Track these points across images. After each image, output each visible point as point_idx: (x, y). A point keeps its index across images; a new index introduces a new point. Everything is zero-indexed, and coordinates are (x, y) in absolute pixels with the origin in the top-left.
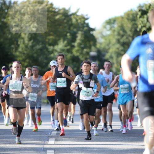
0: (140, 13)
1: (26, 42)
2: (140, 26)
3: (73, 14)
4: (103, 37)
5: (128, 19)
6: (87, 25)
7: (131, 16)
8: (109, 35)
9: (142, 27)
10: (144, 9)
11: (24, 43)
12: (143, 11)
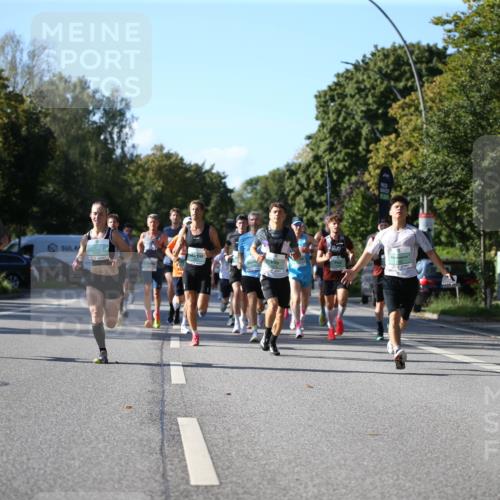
0: (288, 173)
1: (149, 203)
2: (287, 189)
3: (207, 172)
4: (243, 200)
5: (274, 180)
6: (224, 184)
7: (277, 177)
8: (251, 198)
9: (290, 190)
10: (293, 168)
11: (146, 205)
12: (292, 171)
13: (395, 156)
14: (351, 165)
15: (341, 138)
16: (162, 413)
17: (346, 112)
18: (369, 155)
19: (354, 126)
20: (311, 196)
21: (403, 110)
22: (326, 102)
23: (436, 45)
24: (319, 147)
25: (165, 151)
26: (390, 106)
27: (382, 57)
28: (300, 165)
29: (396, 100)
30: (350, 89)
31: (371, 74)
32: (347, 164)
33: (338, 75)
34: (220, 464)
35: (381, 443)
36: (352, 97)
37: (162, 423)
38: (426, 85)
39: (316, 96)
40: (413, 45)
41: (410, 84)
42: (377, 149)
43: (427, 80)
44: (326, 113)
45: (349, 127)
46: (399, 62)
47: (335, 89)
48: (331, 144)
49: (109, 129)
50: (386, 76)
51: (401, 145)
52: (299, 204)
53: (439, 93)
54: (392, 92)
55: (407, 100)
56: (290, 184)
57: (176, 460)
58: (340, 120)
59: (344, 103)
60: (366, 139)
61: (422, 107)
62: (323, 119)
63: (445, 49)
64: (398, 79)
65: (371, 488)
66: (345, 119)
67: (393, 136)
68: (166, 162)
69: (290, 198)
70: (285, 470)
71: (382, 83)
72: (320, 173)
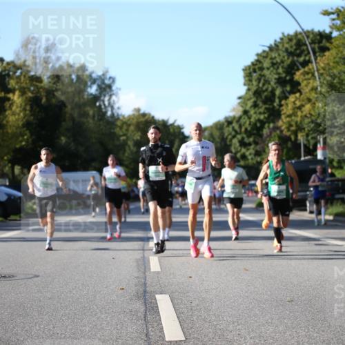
0: (226, 124)
1: (132, 148)
2: (226, 134)
3: (172, 125)
5: (217, 128)
6: (183, 133)
7: (219, 126)
9: (228, 135)
10: (230, 120)
12: (229, 122)
13: (300, 108)
14: (269, 116)
15: (261, 97)
16: (145, 292)
17: (264, 80)
18: (281, 108)
19: (270, 89)
20: (243, 138)
21: (304, 76)
22: (250, 73)
23: (324, 31)
24: (246, 105)
25: (142, 112)
26: (295, 74)
27: (287, 41)
28: (234, 117)
29: (298, 69)
30: (266, 64)
31: (281, 52)
32: (266, 115)
33: (258, 55)
34: (186, 325)
35: (296, 307)
36: (268, 69)
37: (145, 299)
38: (319, 58)
39: (243, 70)
40: (308, 32)
41: (307, 58)
42: (287, 104)
43: (319, 55)
44: (251, 81)
45: (267, 90)
46: (300, 44)
47: (256, 65)
48: (255, 102)
49: (102, 98)
50: (290, 54)
51: (303, 101)
52: (235, 144)
53: (328, 64)
54: (295, 64)
55: (306, 69)
56: (228, 131)
57: (155, 324)
58: (261, 85)
59: (262, 74)
60: (279, 98)
61: (316, 74)
62: (249, 85)
63: (331, 33)
64: (299, 56)
65: (290, 338)
66: (264, 85)
67: (298, 95)
68: (142, 119)
69: (228, 140)
70: (231, 328)
71: (288, 58)
72: (248, 123)
